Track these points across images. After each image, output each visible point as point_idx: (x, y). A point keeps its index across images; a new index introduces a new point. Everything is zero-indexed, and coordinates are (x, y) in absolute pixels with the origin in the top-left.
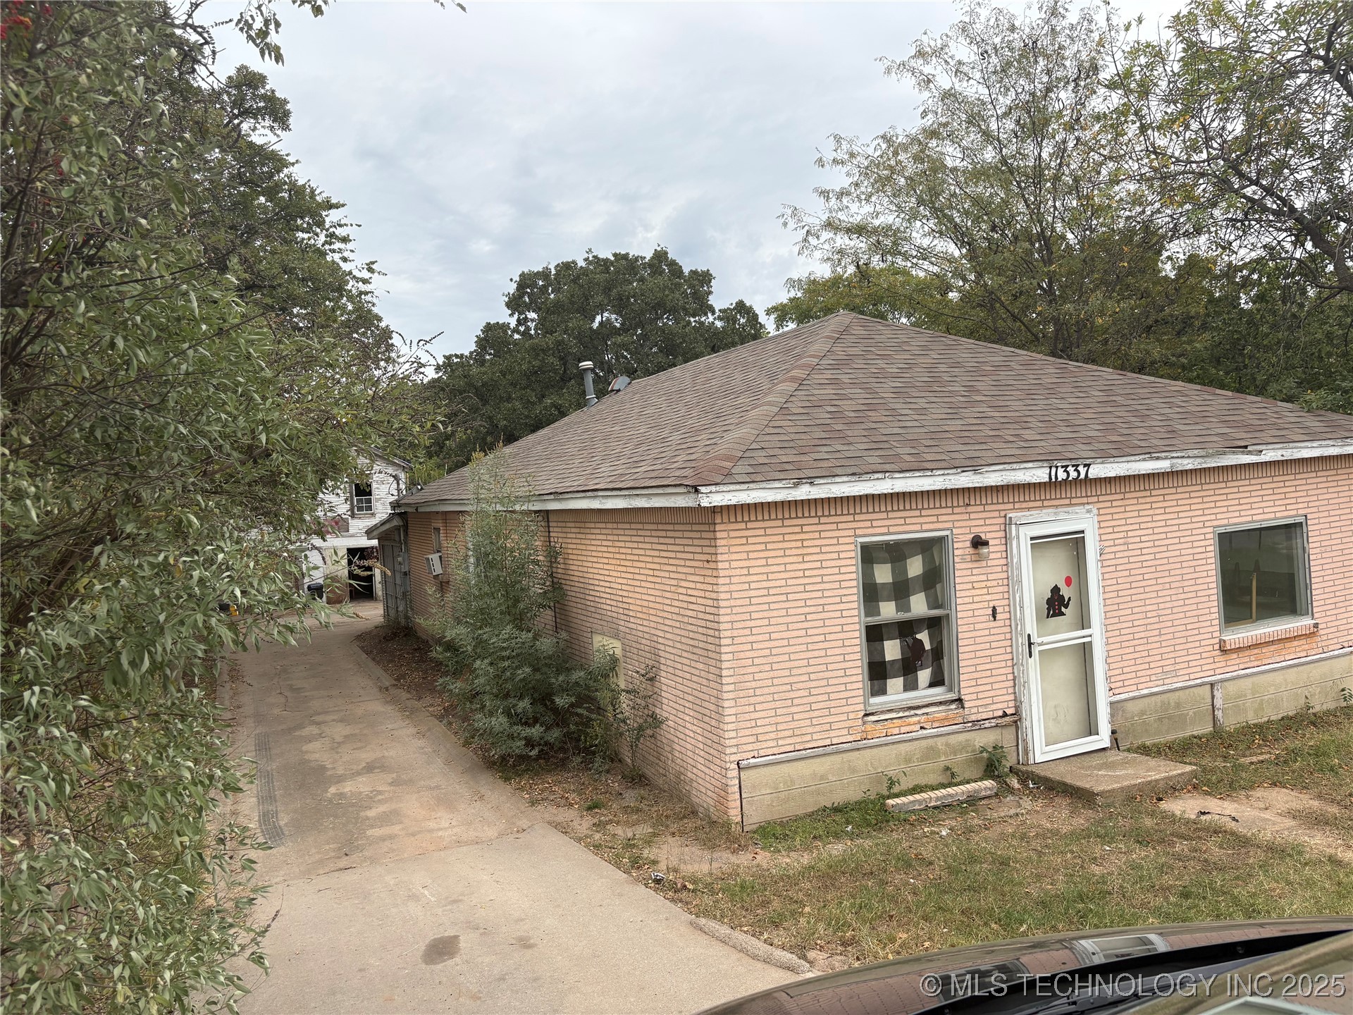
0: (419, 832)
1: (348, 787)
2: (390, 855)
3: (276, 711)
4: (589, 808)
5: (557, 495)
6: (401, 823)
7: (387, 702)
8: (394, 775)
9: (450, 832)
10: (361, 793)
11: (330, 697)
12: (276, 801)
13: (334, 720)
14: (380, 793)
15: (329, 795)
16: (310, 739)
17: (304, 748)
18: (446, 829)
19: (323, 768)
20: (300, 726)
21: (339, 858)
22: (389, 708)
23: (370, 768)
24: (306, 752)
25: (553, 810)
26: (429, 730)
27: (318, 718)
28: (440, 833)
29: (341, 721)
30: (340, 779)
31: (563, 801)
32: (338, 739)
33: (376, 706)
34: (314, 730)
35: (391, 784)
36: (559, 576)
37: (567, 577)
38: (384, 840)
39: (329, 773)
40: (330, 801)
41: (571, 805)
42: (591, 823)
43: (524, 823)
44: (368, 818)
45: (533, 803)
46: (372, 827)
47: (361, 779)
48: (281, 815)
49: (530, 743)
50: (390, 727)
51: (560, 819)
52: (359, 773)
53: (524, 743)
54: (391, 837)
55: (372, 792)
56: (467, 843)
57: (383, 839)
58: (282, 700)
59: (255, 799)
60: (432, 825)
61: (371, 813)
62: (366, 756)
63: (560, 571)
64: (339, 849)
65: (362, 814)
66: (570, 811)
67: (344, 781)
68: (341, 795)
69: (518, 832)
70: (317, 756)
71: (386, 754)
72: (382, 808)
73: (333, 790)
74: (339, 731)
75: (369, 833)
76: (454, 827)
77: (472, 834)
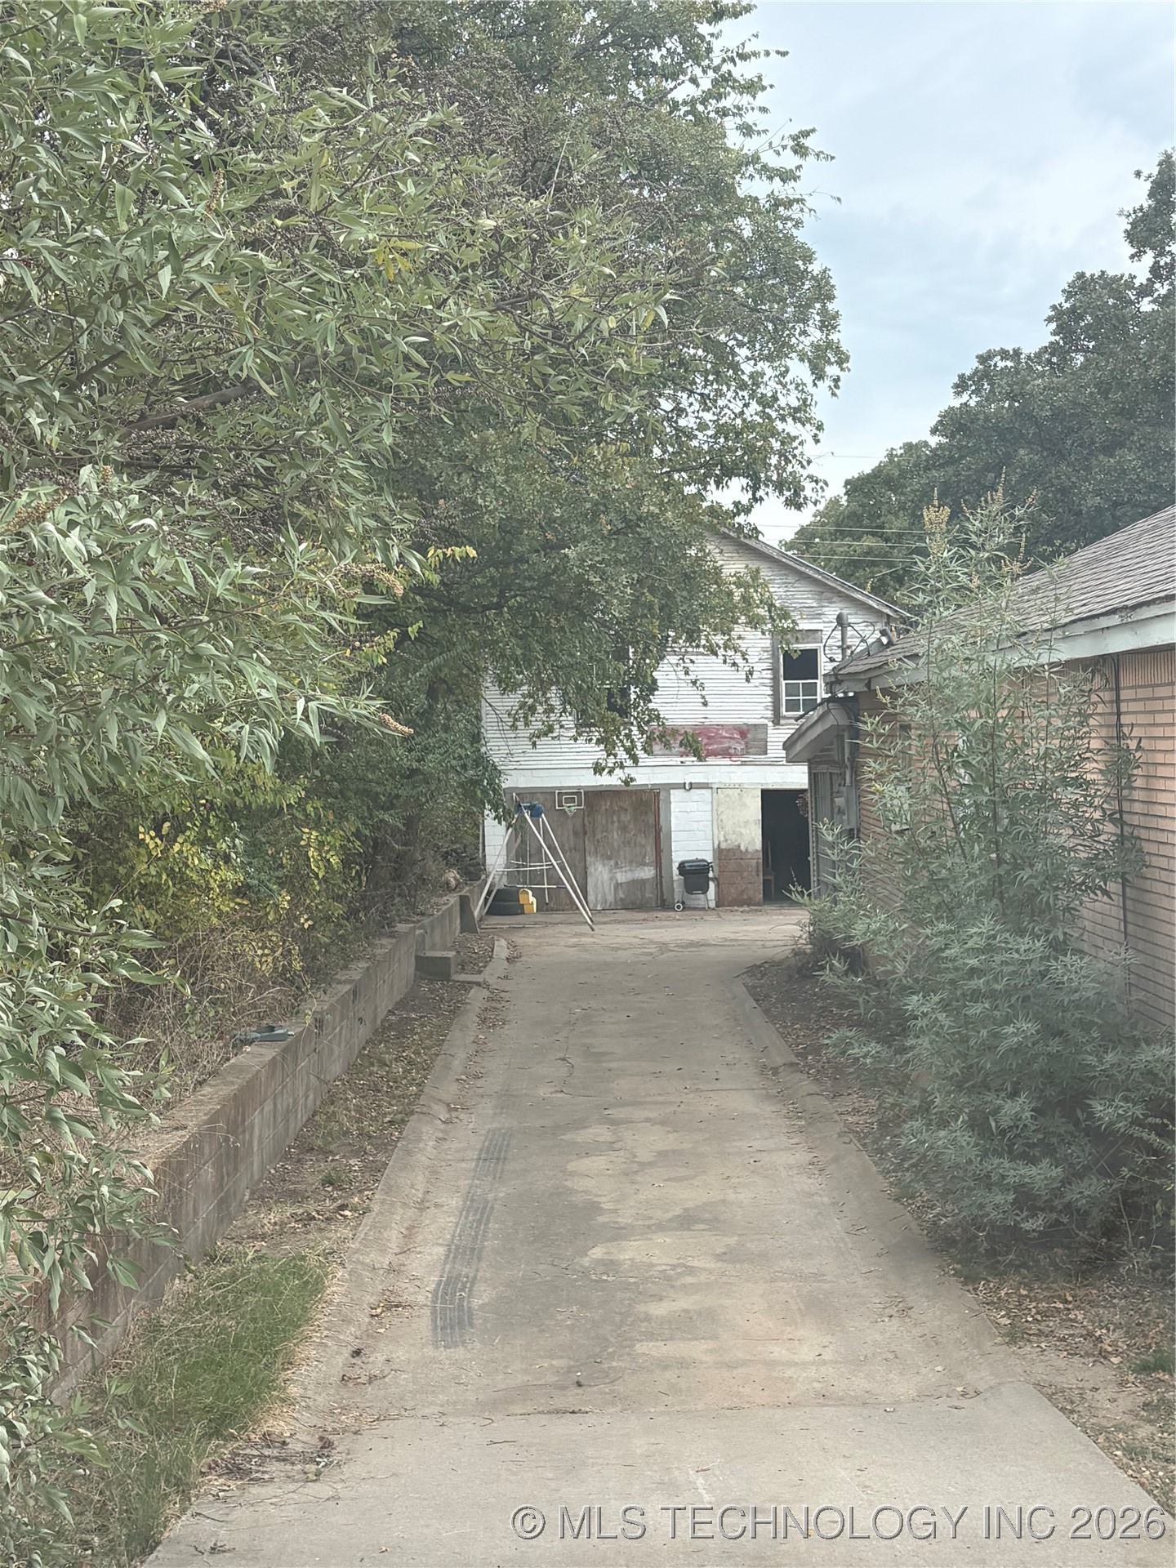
0: (744, 1363)
1: (629, 1252)
2: (669, 1400)
3: (543, 1091)
4: (1145, 1368)
5: (1128, 613)
6: (714, 1337)
7: (769, 1097)
8: (732, 1241)
9: (812, 1372)
10: (653, 1265)
11: (657, 1075)
12: (479, 1259)
13: (647, 1120)
14: (691, 1270)
15: (586, 1262)
16: (587, 1151)
17: (571, 1167)
18: (804, 1365)
19: (595, 1208)
20: (580, 1124)
21: (563, 1388)
22: (768, 1108)
23: (686, 1221)
24: (573, 1174)
25: (1059, 1360)
26: (836, 1160)
27: (616, 1113)
28: (789, 1372)
29: (662, 1123)
30: (619, 1233)
31: (1088, 1345)
32: (644, 1156)
33: (743, 1102)
34: (600, 1133)
35: (719, 1257)
36: (1136, 820)
37: (1153, 823)
38: (666, 1367)
39: (601, 1219)
40: (585, 1273)
41: (1104, 1355)
42: (1140, 1401)
43: (982, 1377)
44: (648, 1318)
45: (1014, 1336)
46: (651, 1336)
47: (659, 1239)
48: (480, 1287)
49: (1026, 1199)
50: (757, 1145)
51: (1069, 1380)
52: (661, 1227)
53: (1011, 1197)
54: (683, 1364)
55: (674, 1267)
56: (840, 1401)
57: (664, 1365)
58: (564, 1071)
59: (441, 1250)
60: (779, 1352)
61: (658, 1310)
62: (689, 1195)
63: (1137, 807)
64: (569, 1370)
65: (641, 1308)
66: (1099, 1368)
67: (625, 1238)
68: (610, 1265)
69: (964, 1394)
70: (589, 1183)
71: (731, 1196)
72: (684, 1303)
73: (597, 1252)
74: (650, 1141)
75: (640, 1348)
76: (824, 1363)
77: (860, 1383)
